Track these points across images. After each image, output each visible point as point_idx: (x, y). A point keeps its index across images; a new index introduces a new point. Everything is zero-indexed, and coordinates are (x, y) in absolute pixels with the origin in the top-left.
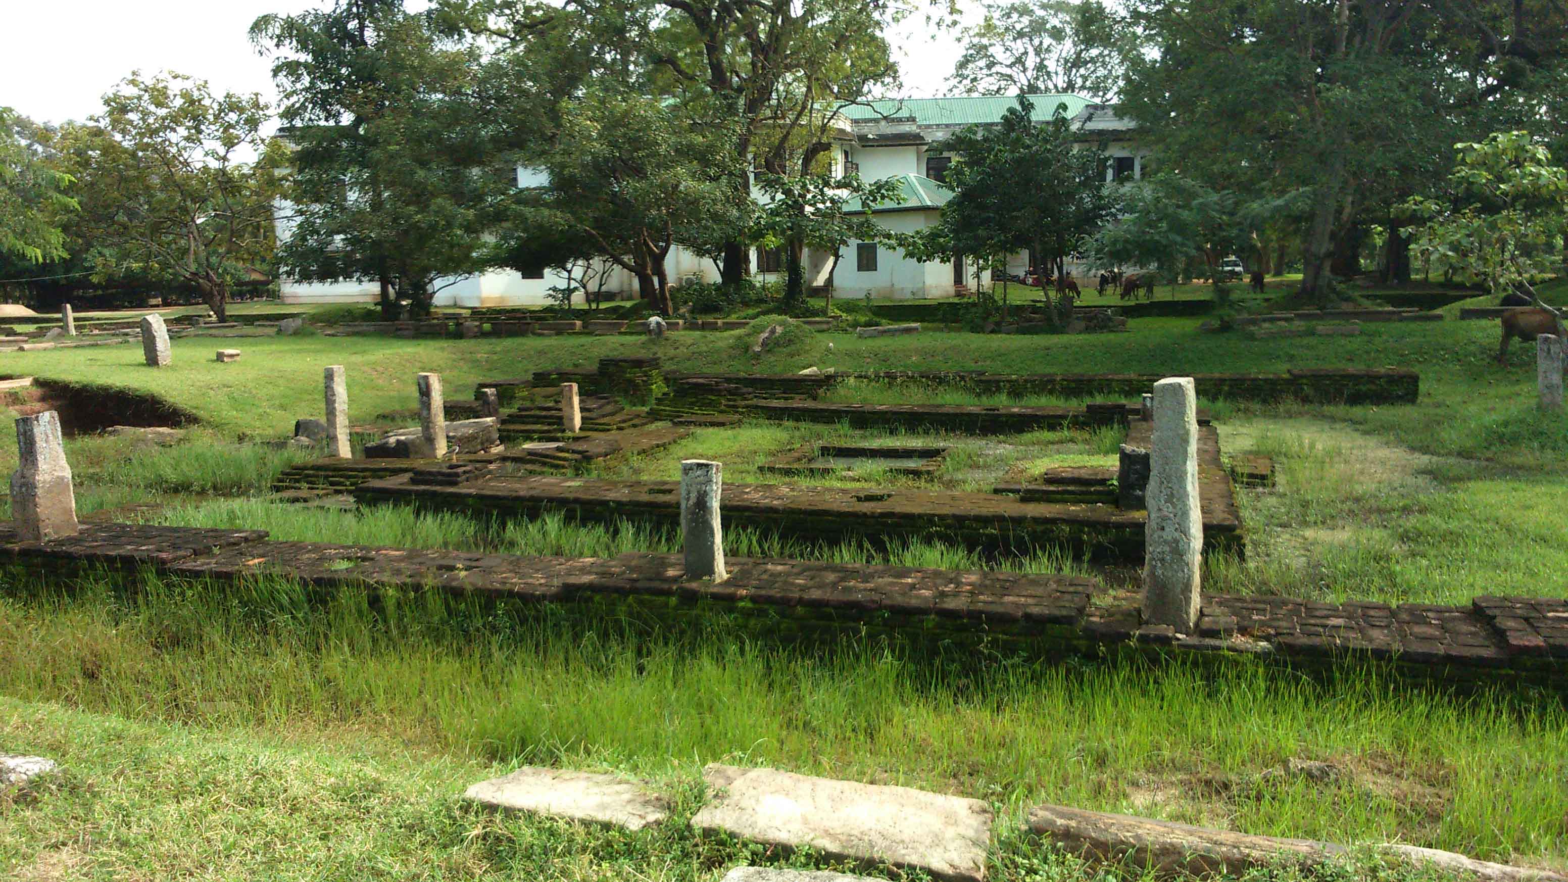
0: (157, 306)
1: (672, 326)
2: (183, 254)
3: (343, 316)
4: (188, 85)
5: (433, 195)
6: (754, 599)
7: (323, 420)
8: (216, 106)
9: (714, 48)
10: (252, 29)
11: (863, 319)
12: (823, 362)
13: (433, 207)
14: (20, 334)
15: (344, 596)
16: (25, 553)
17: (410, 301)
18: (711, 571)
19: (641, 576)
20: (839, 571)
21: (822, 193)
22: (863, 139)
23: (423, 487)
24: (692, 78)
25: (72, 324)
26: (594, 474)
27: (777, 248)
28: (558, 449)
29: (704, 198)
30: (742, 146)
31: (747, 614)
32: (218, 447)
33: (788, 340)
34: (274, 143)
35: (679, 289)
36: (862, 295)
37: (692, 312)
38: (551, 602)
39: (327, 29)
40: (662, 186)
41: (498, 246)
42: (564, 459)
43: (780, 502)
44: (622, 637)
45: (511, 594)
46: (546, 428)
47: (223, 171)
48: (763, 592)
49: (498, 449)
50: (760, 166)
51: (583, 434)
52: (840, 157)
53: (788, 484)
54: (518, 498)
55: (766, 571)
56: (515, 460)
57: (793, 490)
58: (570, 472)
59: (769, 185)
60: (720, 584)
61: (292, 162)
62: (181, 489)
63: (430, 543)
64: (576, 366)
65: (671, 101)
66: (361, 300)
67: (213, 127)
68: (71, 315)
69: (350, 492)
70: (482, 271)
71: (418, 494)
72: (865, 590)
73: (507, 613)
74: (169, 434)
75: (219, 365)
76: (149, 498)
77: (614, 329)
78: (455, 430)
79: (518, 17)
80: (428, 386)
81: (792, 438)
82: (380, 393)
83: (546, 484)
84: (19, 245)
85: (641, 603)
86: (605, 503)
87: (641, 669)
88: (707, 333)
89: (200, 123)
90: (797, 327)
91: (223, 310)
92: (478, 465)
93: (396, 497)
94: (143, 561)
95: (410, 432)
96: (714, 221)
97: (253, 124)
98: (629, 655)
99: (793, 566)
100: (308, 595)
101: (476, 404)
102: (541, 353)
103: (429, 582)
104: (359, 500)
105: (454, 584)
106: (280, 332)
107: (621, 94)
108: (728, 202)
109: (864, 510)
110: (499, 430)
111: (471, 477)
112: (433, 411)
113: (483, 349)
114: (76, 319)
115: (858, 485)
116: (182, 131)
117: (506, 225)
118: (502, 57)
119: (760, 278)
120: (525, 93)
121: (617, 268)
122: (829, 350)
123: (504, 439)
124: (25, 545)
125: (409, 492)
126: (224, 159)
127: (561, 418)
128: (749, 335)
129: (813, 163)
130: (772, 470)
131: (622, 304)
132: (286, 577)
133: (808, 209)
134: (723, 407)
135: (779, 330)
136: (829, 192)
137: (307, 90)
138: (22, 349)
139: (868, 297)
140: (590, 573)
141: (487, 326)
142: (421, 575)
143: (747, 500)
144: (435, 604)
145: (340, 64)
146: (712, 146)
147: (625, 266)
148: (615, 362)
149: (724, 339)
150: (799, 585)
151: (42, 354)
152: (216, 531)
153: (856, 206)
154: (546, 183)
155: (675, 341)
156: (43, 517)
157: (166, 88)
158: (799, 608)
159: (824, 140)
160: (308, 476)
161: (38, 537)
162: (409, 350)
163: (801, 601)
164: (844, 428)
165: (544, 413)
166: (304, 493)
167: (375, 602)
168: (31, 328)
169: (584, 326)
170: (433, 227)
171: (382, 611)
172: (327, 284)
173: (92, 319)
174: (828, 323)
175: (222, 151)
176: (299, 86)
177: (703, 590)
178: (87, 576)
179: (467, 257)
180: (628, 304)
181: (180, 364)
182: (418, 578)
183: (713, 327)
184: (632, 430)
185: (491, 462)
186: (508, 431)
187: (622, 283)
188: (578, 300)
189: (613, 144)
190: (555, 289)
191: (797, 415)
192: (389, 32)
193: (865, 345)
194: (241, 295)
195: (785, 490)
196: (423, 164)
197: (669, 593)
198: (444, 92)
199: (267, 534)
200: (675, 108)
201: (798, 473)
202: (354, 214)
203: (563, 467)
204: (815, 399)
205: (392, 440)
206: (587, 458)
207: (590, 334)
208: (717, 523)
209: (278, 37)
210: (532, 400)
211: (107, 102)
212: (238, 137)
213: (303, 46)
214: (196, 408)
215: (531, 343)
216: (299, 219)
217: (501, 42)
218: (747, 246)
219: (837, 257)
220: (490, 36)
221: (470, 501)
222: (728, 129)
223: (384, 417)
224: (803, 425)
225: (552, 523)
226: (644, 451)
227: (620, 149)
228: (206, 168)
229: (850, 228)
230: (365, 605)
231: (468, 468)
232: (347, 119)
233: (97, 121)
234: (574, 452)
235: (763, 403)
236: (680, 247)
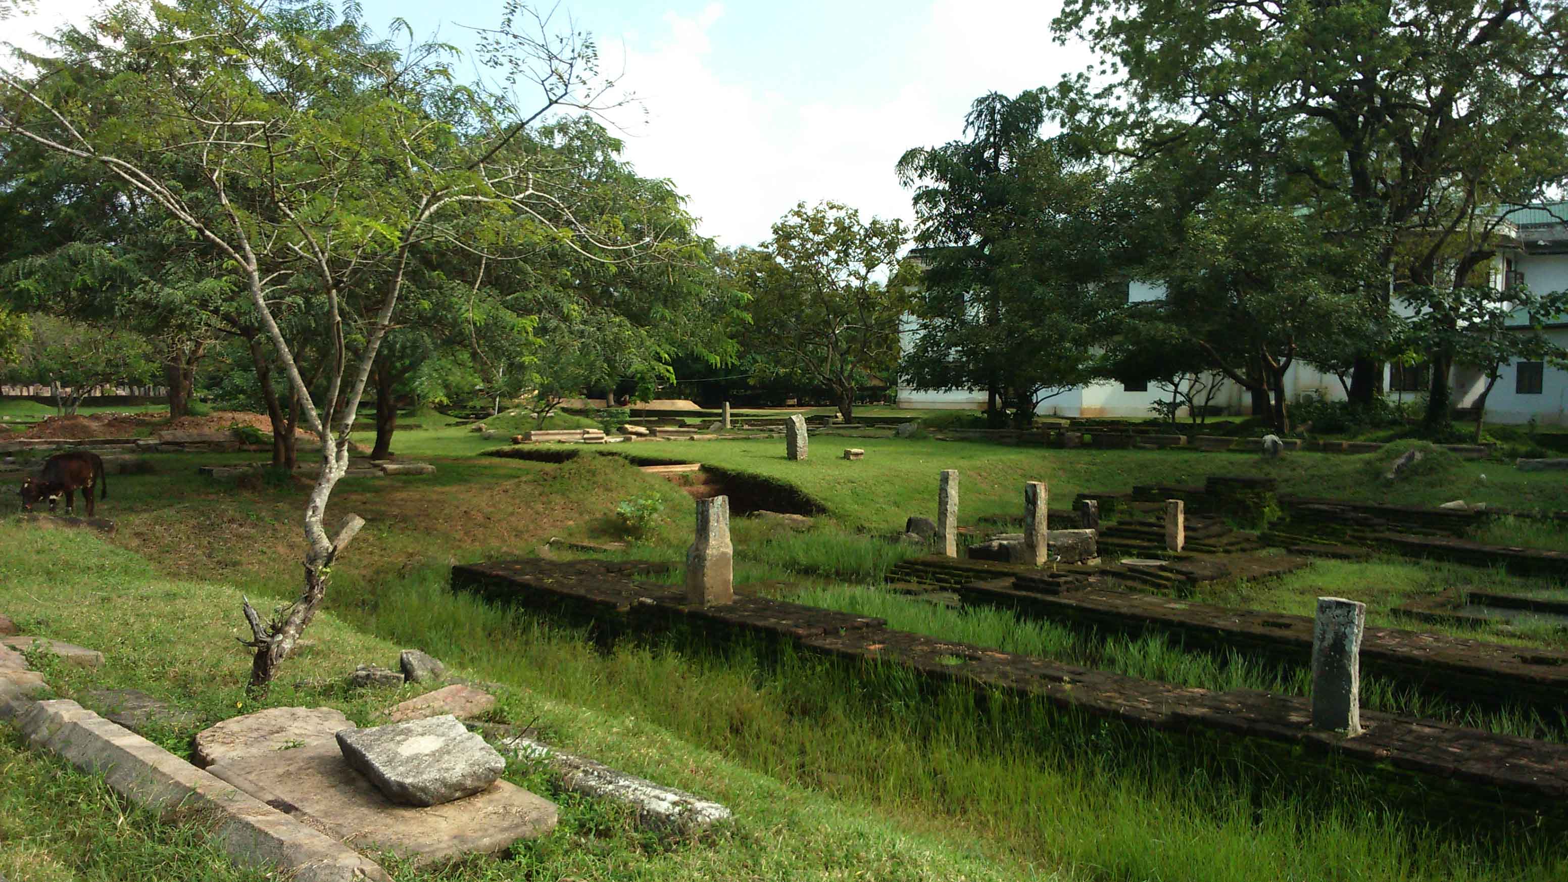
0: (793, 406)
1: (1290, 446)
2: (822, 362)
3: (953, 422)
4: (842, 214)
5: (1050, 310)
6: (1395, 762)
7: (933, 519)
8: (862, 232)
9: (1357, 156)
10: (900, 163)
11: (1523, 449)
12: (1469, 494)
13: (1047, 322)
14: (689, 426)
15: (953, 692)
16: (693, 616)
17: (1014, 410)
18: (1344, 722)
19: (1261, 717)
20: (1507, 745)
21: (1480, 306)
22: (1532, 248)
23: (1024, 593)
24: (1332, 187)
25: (728, 418)
26: (1198, 598)
27: (1418, 365)
28: (1162, 568)
29: (1337, 311)
30: (1385, 257)
31: (1386, 778)
32: (842, 537)
33: (1429, 468)
34: (905, 263)
35: (1298, 405)
36: (1523, 420)
37: (1312, 430)
38: (1159, 730)
39: (965, 159)
40: (1290, 300)
41: (1105, 358)
42: (1168, 579)
43: (1422, 652)
44: (1237, 781)
45: (1116, 715)
46: (1145, 544)
47: (862, 289)
48: (1408, 756)
49: (1095, 562)
50: (1404, 276)
51: (1185, 554)
52: (1501, 266)
53: (1431, 633)
54: (1119, 615)
55: (1411, 731)
56: (1115, 574)
57: (1437, 640)
58: (1173, 594)
59: (1412, 297)
60: (1353, 739)
61: (922, 280)
62: (809, 571)
63: (1029, 648)
64: (1179, 482)
65: (1305, 211)
66: (967, 407)
67: (858, 251)
68: (729, 411)
69: (954, 591)
70: (1086, 383)
71: (1021, 599)
72: (1542, 771)
73: (1110, 733)
74: (802, 522)
75: (847, 463)
76: (783, 577)
77: (1223, 446)
78: (1055, 539)
79: (1147, 136)
80: (1035, 494)
81: (1433, 579)
82: (982, 497)
83: (1150, 604)
84: (705, 352)
85: (1260, 747)
86: (1212, 631)
87: (1257, 819)
88: (1330, 456)
89: (848, 247)
90: (1442, 454)
91: (850, 413)
92: (1079, 577)
93: (1000, 601)
94: (784, 635)
95: (1012, 537)
96: (1346, 335)
97: (892, 247)
98: (1244, 801)
99: (1445, 731)
100: (921, 686)
101: (1073, 515)
102: (1142, 466)
103: (1035, 689)
104: (964, 598)
105: (1059, 695)
106: (897, 434)
107: (1249, 205)
108: (1366, 316)
109: (1532, 674)
110: (1097, 542)
111: (1072, 588)
112: (1037, 520)
113: (1082, 460)
114: (732, 415)
115: (1519, 643)
116: (833, 254)
117: (1117, 338)
118: (1129, 175)
119: (1395, 397)
120: (1149, 210)
121: (1229, 382)
122: (1480, 482)
123: (1102, 551)
124: (694, 607)
125: (1010, 597)
126: (865, 278)
127: (1163, 535)
128: (1381, 460)
129: (1470, 274)
130: (1408, 614)
131: (1230, 419)
132: (902, 665)
133: (1461, 323)
134: (1347, 538)
135: (1418, 456)
136: (1490, 305)
137: (941, 215)
138: (692, 439)
139: (1532, 423)
140: (1202, 705)
141: (1087, 437)
142: (1027, 682)
143: (1382, 646)
144: (1038, 712)
145: (974, 191)
146: (1351, 257)
147: (1238, 380)
148: (1225, 481)
149: (1352, 463)
150: (1454, 753)
151: (708, 444)
152: (842, 614)
153: (1522, 318)
154: (1163, 297)
155: (1292, 462)
156: (708, 585)
157: (824, 217)
158: (1453, 782)
159: (1486, 247)
160: (918, 570)
161: (702, 603)
162: (1012, 457)
163: (1456, 773)
164: (1501, 574)
165: (1146, 529)
166: (914, 586)
167: (982, 701)
168: (697, 421)
169: (1189, 442)
170: (1046, 342)
171: (986, 711)
172: (941, 392)
173: (742, 415)
174: (1479, 451)
175: (863, 271)
176: (935, 212)
177: (1334, 742)
178: (737, 643)
179: (1074, 369)
180: (1238, 420)
181: (814, 459)
182: (1023, 685)
183: (1337, 449)
184: (1240, 554)
185: (1089, 574)
186: (1106, 544)
187: (1230, 398)
188: (1182, 414)
189: (1240, 257)
190: (1160, 403)
191: (1440, 554)
192: (1021, 159)
193: (1525, 479)
194: (862, 399)
195: (1428, 639)
196: (1043, 281)
197: (1293, 740)
198: (1068, 213)
199: (885, 623)
200: (1308, 218)
201: (1442, 620)
202: (973, 328)
203: (1166, 587)
204: (1460, 537)
205: (995, 544)
206: (1192, 580)
207: (1196, 450)
208: (1355, 670)
209: (922, 168)
210: (1131, 515)
211: (776, 232)
212: (878, 259)
213: (942, 177)
214: (825, 499)
215: (1132, 456)
216: (923, 332)
217: (1128, 162)
218: (1384, 362)
219: (1493, 376)
220: (1117, 157)
221: (1070, 612)
222: (1371, 239)
223: (986, 520)
224: (1446, 566)
225: (1155, 646)
226: (1255, 578)
227: (1245, 261)
228: (848, 286)
229: (1514, 343)
230: (972, 703)
231: (1069, 579)
232: (974, 240)
233: (767, 247)
234: (1179, 572)
235: (1395, 536)
236: (1301, 362)
